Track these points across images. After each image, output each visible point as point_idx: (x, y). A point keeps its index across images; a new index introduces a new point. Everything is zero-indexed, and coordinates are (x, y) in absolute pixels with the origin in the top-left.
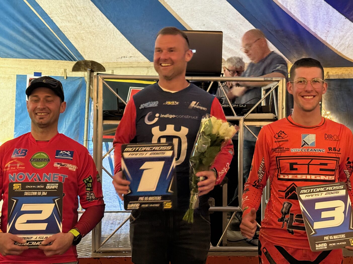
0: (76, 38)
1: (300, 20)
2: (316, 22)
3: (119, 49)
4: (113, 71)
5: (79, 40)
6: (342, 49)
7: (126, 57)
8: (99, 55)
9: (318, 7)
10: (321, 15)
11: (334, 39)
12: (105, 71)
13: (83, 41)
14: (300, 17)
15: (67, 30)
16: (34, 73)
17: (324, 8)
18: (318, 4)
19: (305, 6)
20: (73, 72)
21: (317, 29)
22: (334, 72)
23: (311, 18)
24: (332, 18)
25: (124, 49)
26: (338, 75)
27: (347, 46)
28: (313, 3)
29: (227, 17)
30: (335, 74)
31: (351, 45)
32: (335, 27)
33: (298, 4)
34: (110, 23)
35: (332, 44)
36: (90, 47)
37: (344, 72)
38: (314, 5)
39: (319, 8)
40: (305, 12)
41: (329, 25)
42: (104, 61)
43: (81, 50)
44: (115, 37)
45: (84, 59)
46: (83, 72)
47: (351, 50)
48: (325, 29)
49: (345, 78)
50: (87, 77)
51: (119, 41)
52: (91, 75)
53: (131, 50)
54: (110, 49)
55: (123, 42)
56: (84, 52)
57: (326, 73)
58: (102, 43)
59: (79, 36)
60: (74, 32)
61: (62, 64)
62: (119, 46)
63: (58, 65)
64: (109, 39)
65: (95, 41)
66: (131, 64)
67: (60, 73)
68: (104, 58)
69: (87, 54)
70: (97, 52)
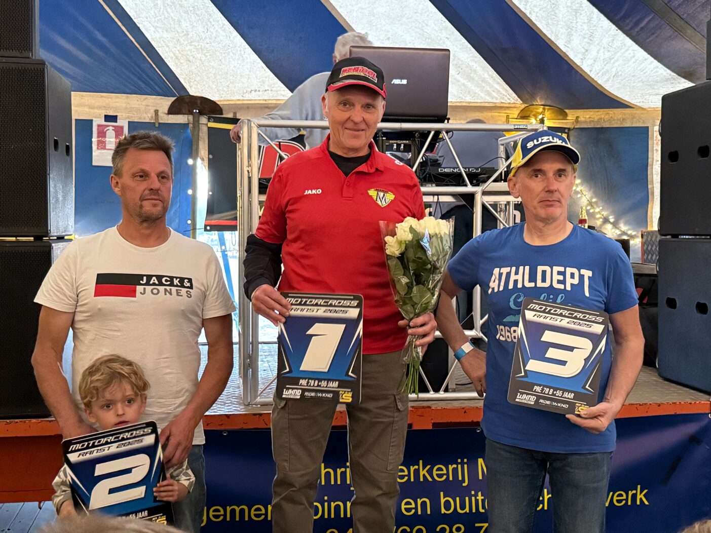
0: (177, 58)
1: (545, 31)
2: (570, 35)
3: (247, 77)
4: (235, 114)
5: (182, 61)
6: (604, 80)
7: (259, 91)
8: (214, 87)
9: (576, 11)
10: (579, 24)
11: (594, 64)
12: (222, 114)
13: (188, 62)
14: (545, 26)
15: (164, 45)
16: (105, 116)
17: (586, 12)
18: (577, 5)
19: (554, 9)
20: (170, 115)
21: (570, 47)
22: (588, 116)
23: (562, 28)
24: (596, 29)
25: (256, 77)
26: (593, 121)
27: (614, 74)
28: (569, 4)
29: (427, 25)
30: (589, 120)
31: (620, 73)
32: (598, 44)
33: (544, 6)
34: (235, 33)
35: (590, 71)
36: (199, 74)
37: (603, 116)
38: (570, 7)
39: (576, 13)
40: (554, 18)
41: (589, 41)
42: (221, 97)
43: (185, 79)
44: (242, 57)
45: (188, 93)
46: (186, 116)
47: (619, 81)
48: (583, 47)
49: (604, 126)
50: (194, 124)
51: (249, 63)
52: (199, 121)
53: (267, 79)
54: (233, 77)
55: (255, 66)
56: (189, 83)
57: (575, 118)
58: (221, 67)
59: (183, 55)
60: (175, 49)
61: (151, 101)
62: (248, 73)
63: (145, 103)
64: (231, 60)
65: (210, 63)
66: (266, 103)
67: (148, 117)
68: (222, 92)
69: (194, 86)
70: (211, 83)
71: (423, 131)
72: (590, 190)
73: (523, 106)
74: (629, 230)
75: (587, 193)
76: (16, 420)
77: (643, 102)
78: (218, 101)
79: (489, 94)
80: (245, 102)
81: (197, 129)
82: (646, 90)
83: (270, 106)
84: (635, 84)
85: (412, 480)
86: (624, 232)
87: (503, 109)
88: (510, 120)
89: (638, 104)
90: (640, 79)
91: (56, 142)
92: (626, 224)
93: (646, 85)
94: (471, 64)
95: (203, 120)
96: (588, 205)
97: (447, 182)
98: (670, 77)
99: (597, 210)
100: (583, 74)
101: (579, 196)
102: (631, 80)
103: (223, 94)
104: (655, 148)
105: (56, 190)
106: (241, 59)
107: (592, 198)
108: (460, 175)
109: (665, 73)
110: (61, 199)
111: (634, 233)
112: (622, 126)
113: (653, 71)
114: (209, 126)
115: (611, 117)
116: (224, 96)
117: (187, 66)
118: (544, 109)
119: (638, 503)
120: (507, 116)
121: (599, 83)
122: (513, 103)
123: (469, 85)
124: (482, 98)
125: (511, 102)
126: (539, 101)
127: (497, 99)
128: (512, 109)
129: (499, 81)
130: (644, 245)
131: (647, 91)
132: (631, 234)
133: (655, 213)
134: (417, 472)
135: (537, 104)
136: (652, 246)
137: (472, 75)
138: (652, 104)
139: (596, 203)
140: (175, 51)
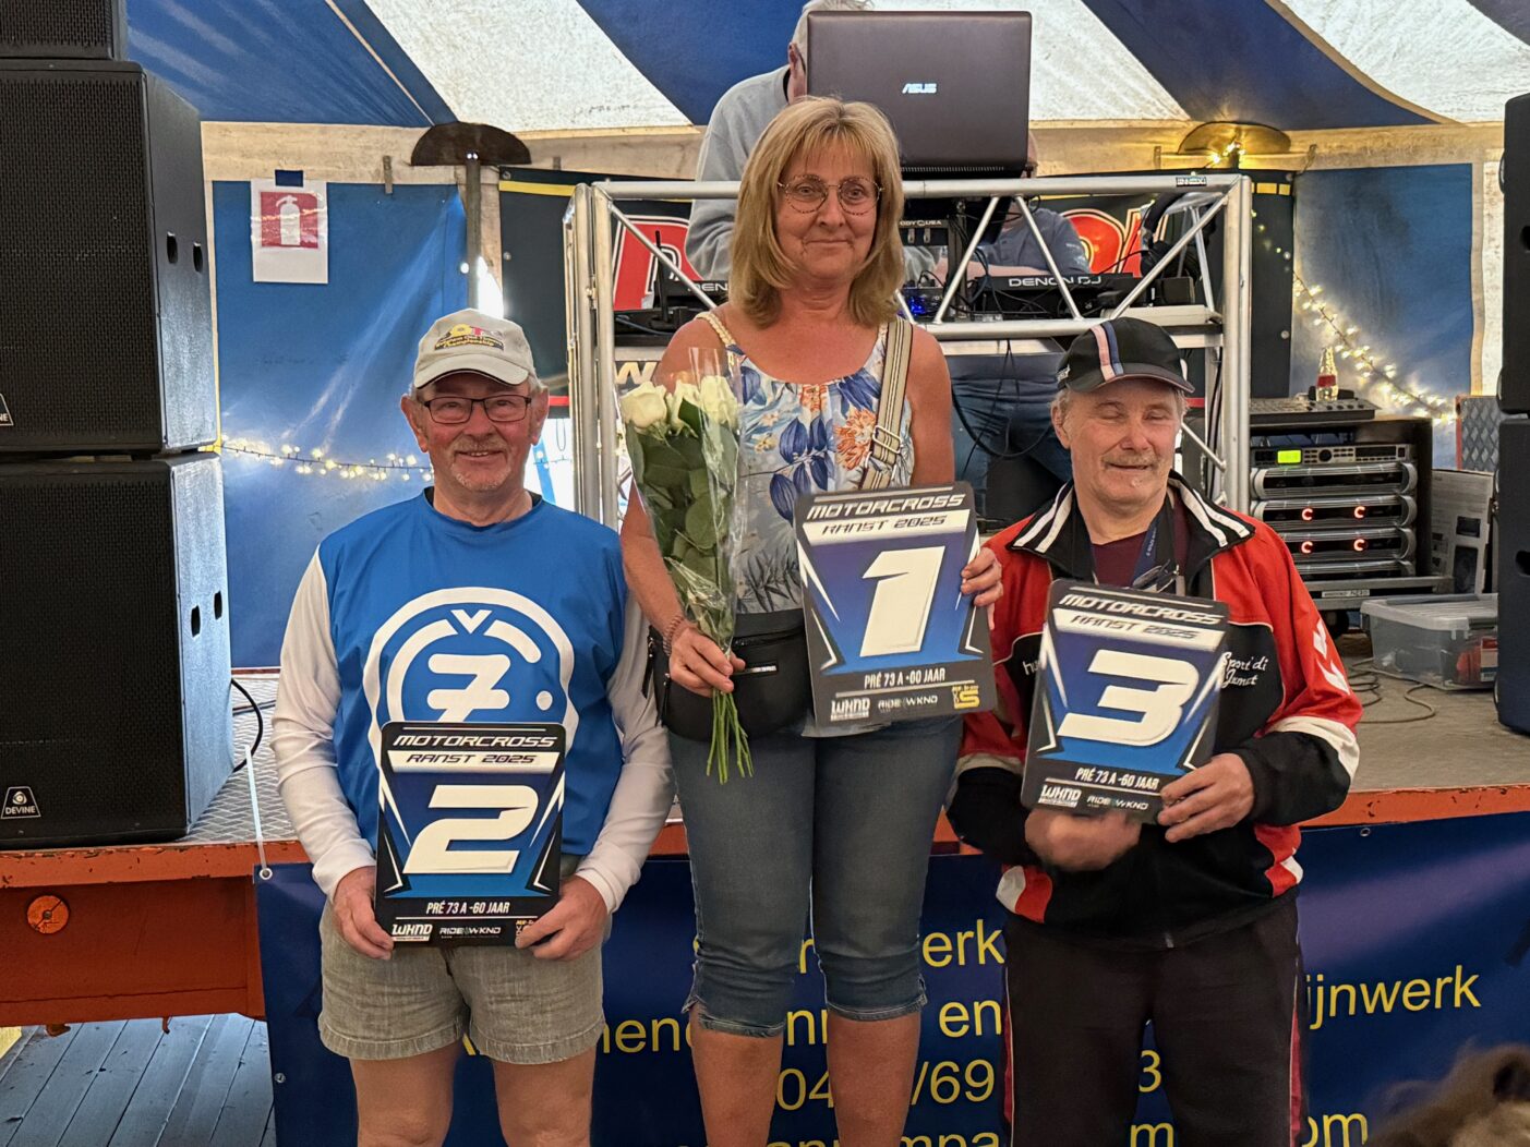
0: (427, 40)
3: (581, 77)
4: (557, 160)
5: (439, 48)
6: (1374, 62)
7: (608, 109)
8: (510, 102)
11: (1351, 28)
12: (529, 162)
13: (452, 50)
15: (399, 13)
16: (277, 172)
20: (416, 168)
22: (1335, 145)
25: (602, 78)
26: (1347, 154)
27: (1394, 50)
30: (1337, 152)
31: (1407, 49)
35: (1342, 44)
36: (478, 75)
37: (1369, 144)
42: (526, 125)
43: (446, 87)
44: (570, 34)
45: (454, 117)
46: (452, 167)
47: (1405, 65)
49: (1373, 166)
50: (468, 186)
51: (585, 49)
52: (479, 179)
53: (626, 82)
54: (552, 79)
55: (598, 55)
56: (455, 94)
57: (1307, 150)
58: (523, 58)
59: (440, 35)
60: (423, 21)
61: (374, 137)
62: (583, 69)
63: (362, 141)
64: (547, 41)
65: (499, 50)
66: (625, 134)
67: (370, 172)
68: (527, 114)
69: (467, 102)
70: (503, 93)
71: (974, 197)
72: (1341, 309)
73: (1193, 125)
74: (1429, 394)
75: (1335, 316)
76: (109, 848)
77: (1459, 110)
78: (521, 133)
79: (1115, 100)
80: (577, 134)
81: (475, 196)
82: (1466, 84)
83: (633, 140)
84: (1441, 71)
85: (962, 962)
86: (1418, 399)
87: (1147, 133)
88: (1162, 157)
89: (1449, 115)
90: (1452, 61)
91: (171, 243)
92: (1422, 381)
93: (1467, 72)
94: (1075, 35)
95: (489, 175)
96: (1336, 343)
97: (1028, 310)
98: (1520, 54)
99: (1358, 353)
100: (1326, 52)
101: (1317, 322)
102: (1433, 63)
103: (529, 118)
104: (1485, 212)
105: (175, 349)
106: (568, 38)
107: (1346, 325)
108: (1057, 291)
109: (1507, 47)
110: (186, 365)
111: (1440, 402)
112: (1411, 164)
113: (1482, 43)
114: (501, 189)
115: (1389, 145)
116: (531, 121)
117: (451, 57)
118: (1238, 131)
119: (1457, 1003)
120: (1156, 148)
121: (1362, 70)
122: (1168, 120)
123: (1071, 81)
124: (1100, 109)
125: (1166, 118)
126: (1226, 113)
127: (1133, 112)
128: (1165, 133)
129: (1139, 72)
130: (1463, 429)
131: (1469, 85)
132: (1434, 403)
133: (1487, 356)
134: (971, 945)
135: (1223, 119)
136: (1481, 431)
137: (1078, 59)
138: (1478, 113)
139: (1355, 336)
140: (424, 25)
